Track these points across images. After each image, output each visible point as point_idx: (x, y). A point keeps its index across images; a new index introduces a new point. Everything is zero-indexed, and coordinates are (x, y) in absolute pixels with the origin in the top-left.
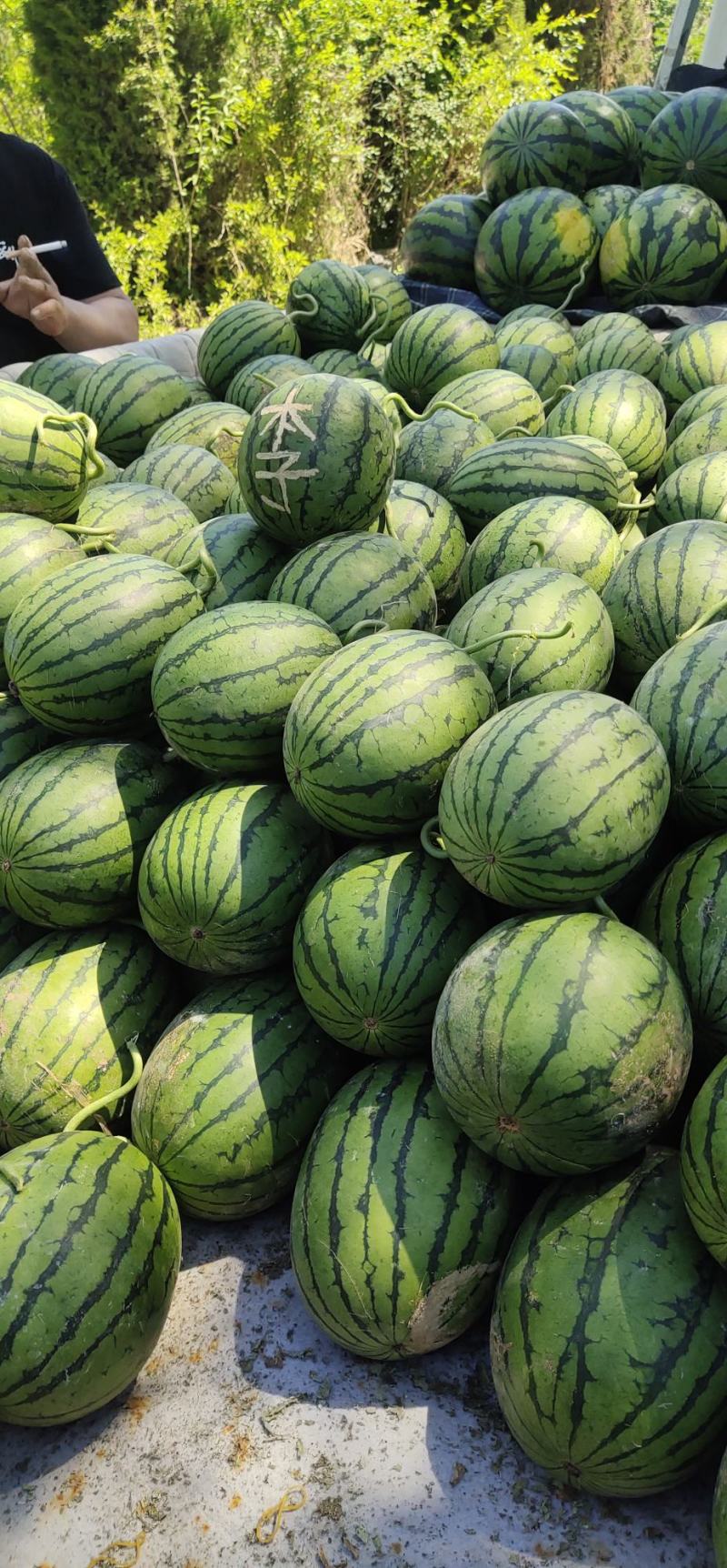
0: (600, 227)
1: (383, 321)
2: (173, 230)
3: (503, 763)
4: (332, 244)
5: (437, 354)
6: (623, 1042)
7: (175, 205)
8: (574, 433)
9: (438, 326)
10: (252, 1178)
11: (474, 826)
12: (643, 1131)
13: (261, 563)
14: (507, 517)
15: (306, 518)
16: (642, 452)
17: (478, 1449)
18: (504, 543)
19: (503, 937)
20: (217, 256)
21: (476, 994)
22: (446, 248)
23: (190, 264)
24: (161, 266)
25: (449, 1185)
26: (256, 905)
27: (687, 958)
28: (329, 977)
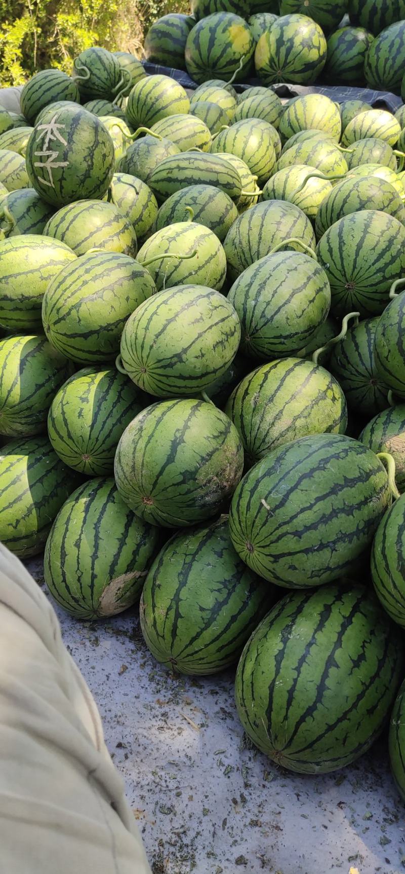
0: (256, 37)
1: (126, 85)
2: (26, 30)
3: (150, 320)
4: (121, 42)
5: (153, 104)
6: (203, 458)
7: (27, 15)
8: (225, 152)
9: (154, 87)
10: (26, 537)
11: (135, 353)
12: (214, 503)
13: (40, 217)
14: (176, 196)
15: (63, 191)
16: (261, 165)
17: (134, 659)
18: (173, 209)
19: (150, 410)
20: (52, 47)
21: (133, 437)
22: (171, 45)
23: (35, 52)
24: (19, 52)
25: (122, 534)
26: (28, 398)
27: (245, 423)
28: (64, 433)
